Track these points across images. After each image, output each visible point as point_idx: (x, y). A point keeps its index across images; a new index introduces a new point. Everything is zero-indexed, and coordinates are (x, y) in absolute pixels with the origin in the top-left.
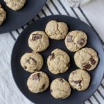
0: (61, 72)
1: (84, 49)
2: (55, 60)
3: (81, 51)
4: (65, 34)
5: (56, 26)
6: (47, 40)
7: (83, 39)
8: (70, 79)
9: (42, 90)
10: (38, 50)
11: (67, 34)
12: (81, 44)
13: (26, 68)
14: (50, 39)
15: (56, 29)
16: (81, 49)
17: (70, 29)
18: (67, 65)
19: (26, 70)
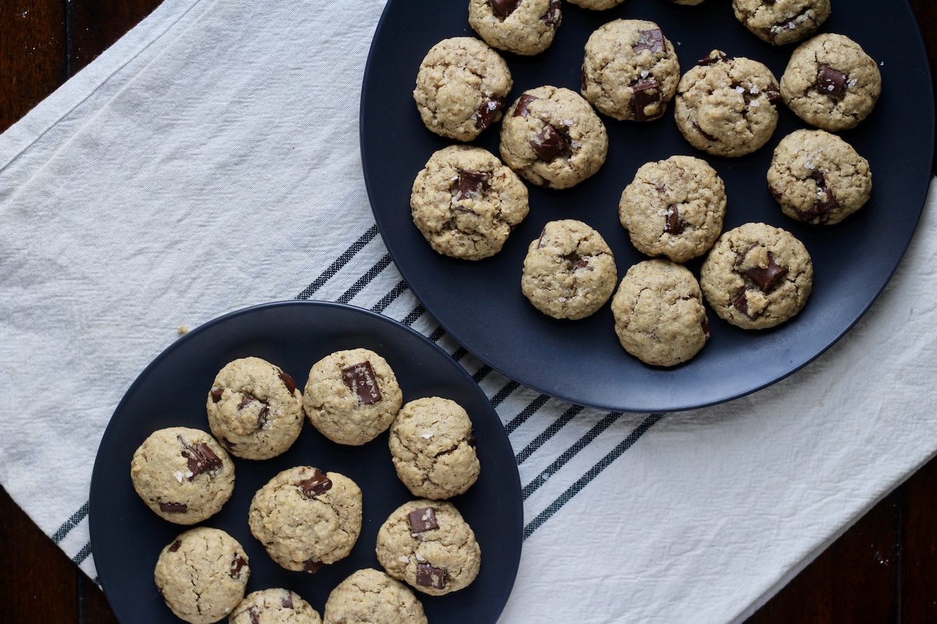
0: (272, 551)
1: (408, 599)
2: (305, 507)
3: (394, 588)
4: (435, 493)
5: (448, 443)
6: (372, 433)
7: (445, 577)
8: (259, 598)
9: (155, 507)
10: (315, 415)
11: (440, 501)
12: (424, 578)
13: (217, 398)
14: (384, 437)
15: (434, 449)
16: (404, 584)
17: (464, 503)
18: (308, 563)
19: (211, 405)
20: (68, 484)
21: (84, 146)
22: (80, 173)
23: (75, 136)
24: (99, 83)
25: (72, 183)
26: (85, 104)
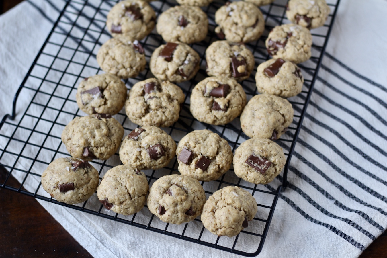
20: (329, 246)
21: (135, 248)
22: (150, 250)
23: (129, 252)
24: (100, 244)
25: (156, 253)
26: (111, 250)
